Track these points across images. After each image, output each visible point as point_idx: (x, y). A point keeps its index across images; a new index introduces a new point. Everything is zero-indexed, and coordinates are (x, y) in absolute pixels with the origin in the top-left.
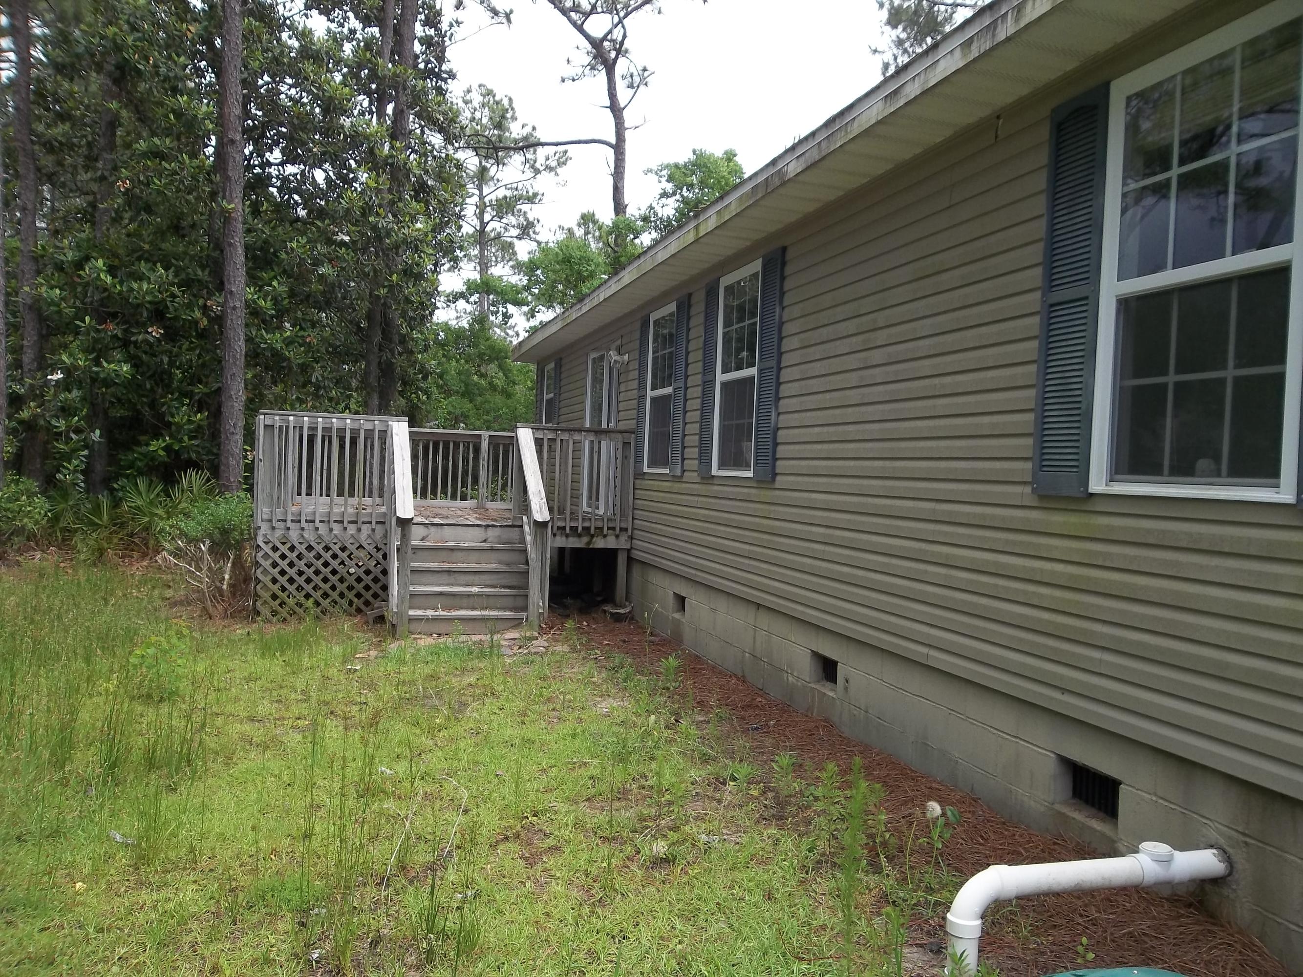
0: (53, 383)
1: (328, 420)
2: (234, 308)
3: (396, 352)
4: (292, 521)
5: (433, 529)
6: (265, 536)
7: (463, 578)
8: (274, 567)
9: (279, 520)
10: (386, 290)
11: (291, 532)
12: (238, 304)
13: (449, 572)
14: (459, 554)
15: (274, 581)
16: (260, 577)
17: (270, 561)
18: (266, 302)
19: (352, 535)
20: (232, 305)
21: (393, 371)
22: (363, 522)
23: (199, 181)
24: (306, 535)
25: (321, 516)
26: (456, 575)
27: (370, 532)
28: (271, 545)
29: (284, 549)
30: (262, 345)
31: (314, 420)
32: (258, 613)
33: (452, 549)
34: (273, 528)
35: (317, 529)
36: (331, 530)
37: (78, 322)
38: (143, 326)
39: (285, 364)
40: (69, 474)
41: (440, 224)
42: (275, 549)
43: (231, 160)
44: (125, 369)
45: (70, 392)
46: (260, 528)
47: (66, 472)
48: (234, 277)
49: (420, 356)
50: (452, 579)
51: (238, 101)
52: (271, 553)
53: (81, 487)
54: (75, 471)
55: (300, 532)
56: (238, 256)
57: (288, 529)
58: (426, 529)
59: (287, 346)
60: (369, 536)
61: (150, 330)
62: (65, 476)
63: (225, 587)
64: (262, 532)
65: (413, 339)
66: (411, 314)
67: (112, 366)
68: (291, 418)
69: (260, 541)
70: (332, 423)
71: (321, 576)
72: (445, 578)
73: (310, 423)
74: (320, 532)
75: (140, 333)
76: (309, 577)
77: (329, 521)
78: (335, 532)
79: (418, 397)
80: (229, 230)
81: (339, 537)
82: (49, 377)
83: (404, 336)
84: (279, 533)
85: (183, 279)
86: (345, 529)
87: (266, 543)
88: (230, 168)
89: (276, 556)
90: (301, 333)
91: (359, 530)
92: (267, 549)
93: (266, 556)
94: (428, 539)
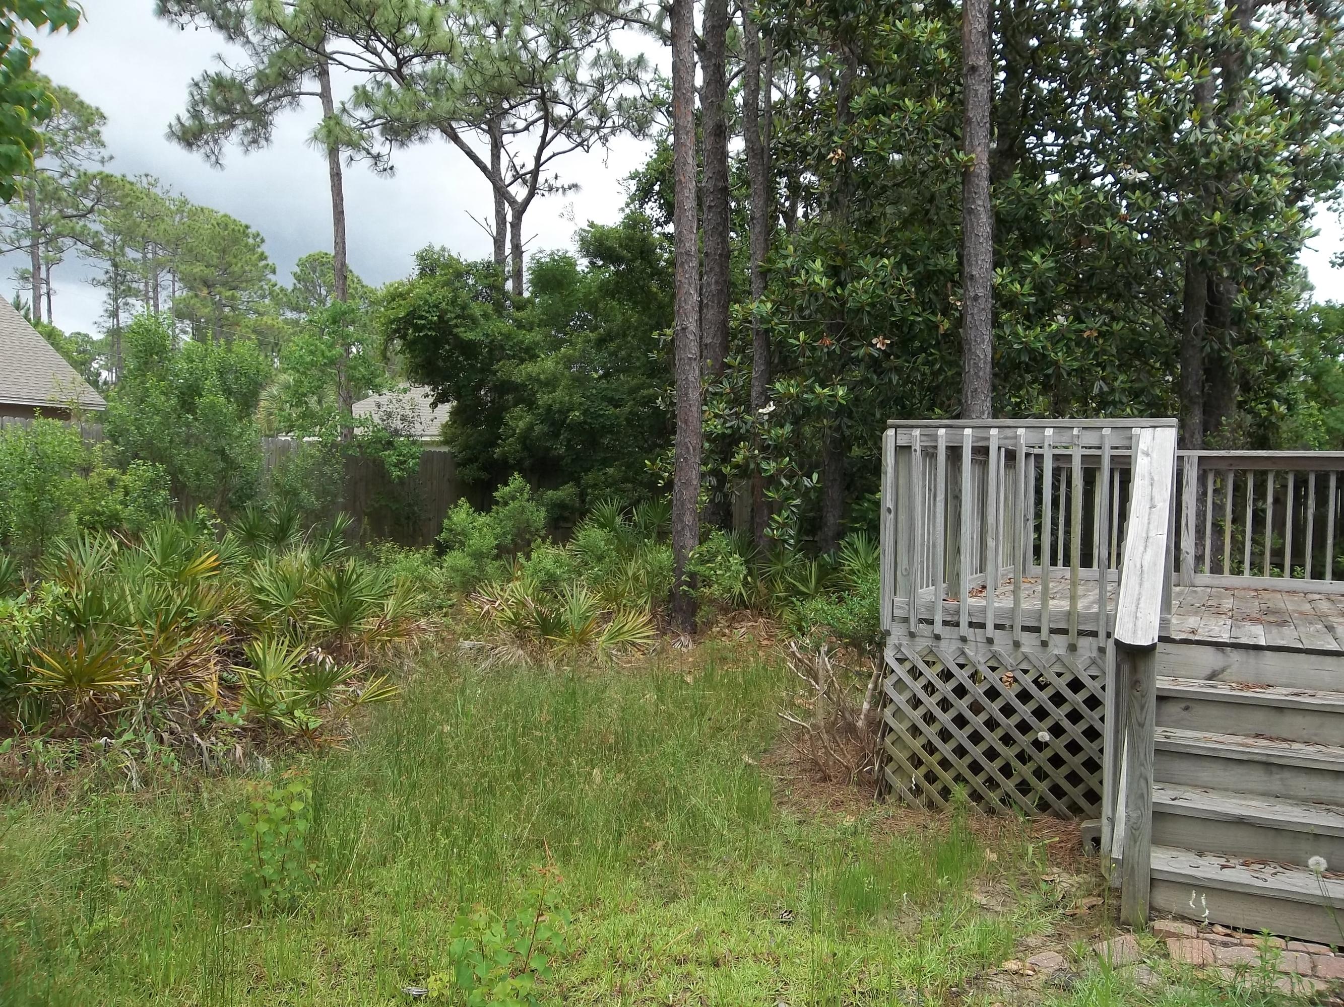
0: (766, 417)
1: (1009, 432)
2: (976, 298)
3: (1227, 339)
4: (945, 623)
5: (1236, 656)
6: (898, 648)
7: (1302, 785)
8: (915, 707)
9: (921, 621)
10: (1205, 242)
11: (943, 644)
12: (981, 292)
13: (1268, 765)
14: (1299, 723)
15: (915, 731)
16: (892, 722)
17: (907, 695)
18: (1022, 286)
19: (1058, 658)
20: (972, 294)
21: (1225, 369)
22: (1081, 633)
23: (927, 133)
24: (970, 653)
25: (996, 616)
26: (1287, 774)
27: (1095, 654)
28: (908, 665)
29: (931, 674)
30: (1015, 346)
31: (981, 433)
32: (889, 788)
33: (1278, 709)
34: (912, 635)
35: (990, 641)
36: (1017, 645)
37: (791, 341)
38: (865, 336)
39: (1050, 371)
40: (777, 529)
41: (1302, 123)
42: (915, 673)
43: (972, 93)
44: (841, 393)
45: (782, 427)
46: (888, 633)
47: (774, 525)
48: (976, 255)
49: (1270, 343)
50: (1275, 783)
51: (981, 12)
52: (908, 679)
53: (790, 545)
54: (785, 525)
55: (960, 644)
56: (983, 225)
57: (937, 637)
58: (1220, 655)
59: (1054, 344)
60: (1094, 662)
61: (874, 341)
62: (773, 530)
63: (860, 724)
64: (891, 641)
65: (1258, 317)
66: (1247, 272)
67: (826, 390)
68: (942, 431)
69: (889, 656)
70: (1016, 437)
71: (1000, 732)
72: (1256, 779)
73: (976, 439)
74: (995, 648)
75: (862, 345)
76: (976, 732)
77: (1012, 627)
78: (1024, 649)
79: (1271, 409)
80: (970, 192)
81: (1031, 658)
82: (761, 411)
83: (1239, 312)
84: (923, 643)
85: (919, 272)
86: (1044, 644)
87: (901, 661)
88: (970, 107)
89: (917, 687)
90: (1077, 326)
91: (1073, 648)
92: (901, 671)
93: (900, 685)
94: (1226, 675)
